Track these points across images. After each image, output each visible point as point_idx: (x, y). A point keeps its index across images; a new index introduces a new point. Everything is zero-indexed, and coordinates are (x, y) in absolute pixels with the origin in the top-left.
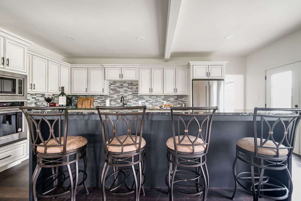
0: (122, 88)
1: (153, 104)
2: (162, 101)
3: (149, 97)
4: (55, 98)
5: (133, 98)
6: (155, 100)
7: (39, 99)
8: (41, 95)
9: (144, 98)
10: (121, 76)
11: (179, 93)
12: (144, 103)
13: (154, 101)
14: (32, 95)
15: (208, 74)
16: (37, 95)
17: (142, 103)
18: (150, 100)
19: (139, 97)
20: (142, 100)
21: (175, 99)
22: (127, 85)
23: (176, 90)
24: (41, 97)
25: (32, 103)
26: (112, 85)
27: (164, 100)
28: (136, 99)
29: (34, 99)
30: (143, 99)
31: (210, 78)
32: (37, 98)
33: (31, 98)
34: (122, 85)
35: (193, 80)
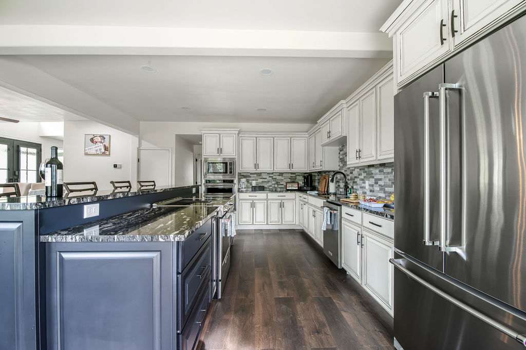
1: (386, 189)
3: (380, 171)
4: (297, 177)
5: (359, 175)
6: (389, 180)
7: (276, 178)
8: (278, 174)
9: (372, 174)
10: (329, 134)
12: (373, 186)
14: (269, 174)
16: (274, 174)
17: (370, 185)
18: (380, 180)
19: (366, 172)
20: (371, 179)
24: (279, 175)
25: (269, 182)
26: (341, 153)
29: (271, 178)
32: (274, 177)
33: (268, 177)
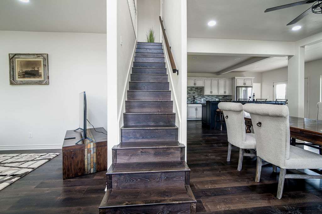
0: (192, 91)
2: (215, 99)
10: (195, 84)
11: (227, 94)
13: (210, 98)
15: (245, 84)
21: (223, 98)
22: (195, 89)
23: (225, 92)
27: (216, 98)
28: (200, 98)
30: (204, 97)
31: (246, 86)
34: (191, 89)
35: (237, 87)
